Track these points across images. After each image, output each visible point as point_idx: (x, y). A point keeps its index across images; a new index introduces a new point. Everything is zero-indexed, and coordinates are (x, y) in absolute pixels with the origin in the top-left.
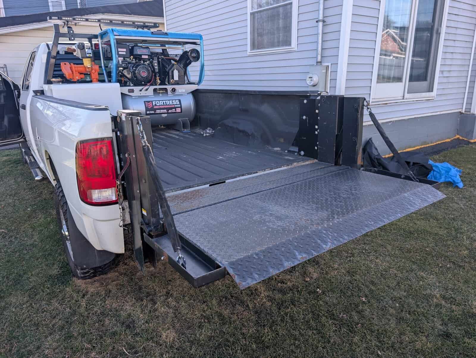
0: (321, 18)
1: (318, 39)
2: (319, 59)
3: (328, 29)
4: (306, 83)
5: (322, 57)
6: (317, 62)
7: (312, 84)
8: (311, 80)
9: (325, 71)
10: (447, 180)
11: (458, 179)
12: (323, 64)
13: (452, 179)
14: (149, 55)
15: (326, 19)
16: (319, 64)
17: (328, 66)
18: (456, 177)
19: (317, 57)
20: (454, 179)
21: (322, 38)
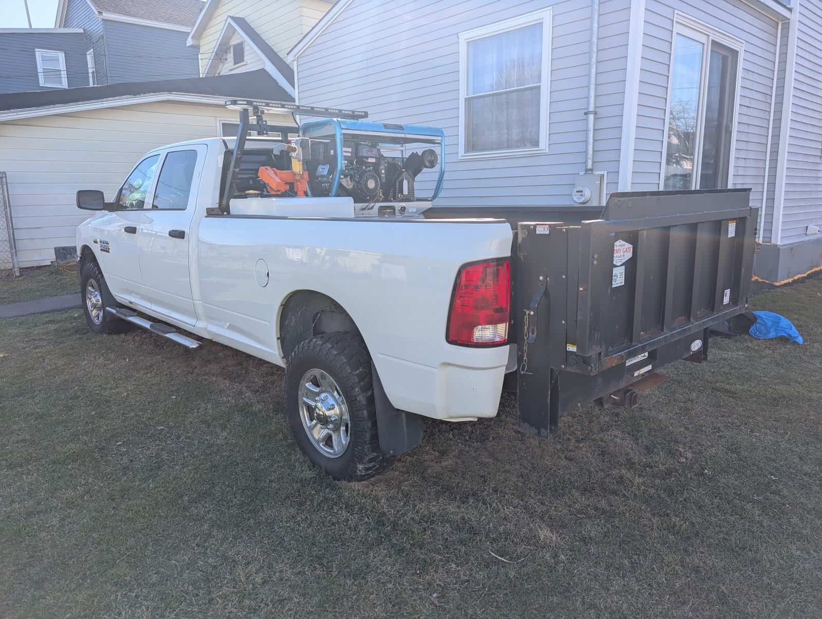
0: (592, 109)
1: (587, 136)
2: (590, 166)
3: (602, 124)
4: (573, 199)
5: (593, 162)
6: (587, 170)
7: (581, 201)
8: (581, 195)
9: (599, 182)
10: (779, 334)
11: (794, 332)
12: (594, 172)
13: (785, 332)
14: (376, 158)
15: (597, 110)
16: (590, 172)
17: (603, 175)
18: (791, 329)
19: (586, 163)
20: (790, 333)
21: (594, 136)
